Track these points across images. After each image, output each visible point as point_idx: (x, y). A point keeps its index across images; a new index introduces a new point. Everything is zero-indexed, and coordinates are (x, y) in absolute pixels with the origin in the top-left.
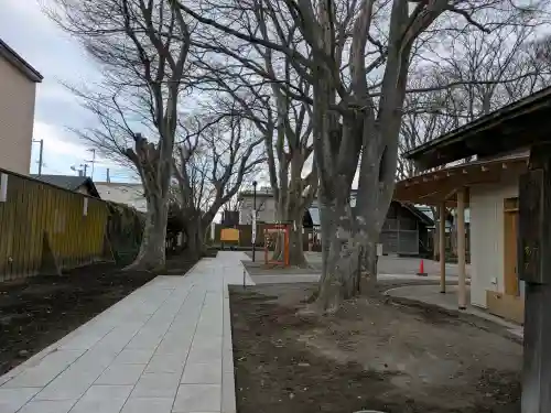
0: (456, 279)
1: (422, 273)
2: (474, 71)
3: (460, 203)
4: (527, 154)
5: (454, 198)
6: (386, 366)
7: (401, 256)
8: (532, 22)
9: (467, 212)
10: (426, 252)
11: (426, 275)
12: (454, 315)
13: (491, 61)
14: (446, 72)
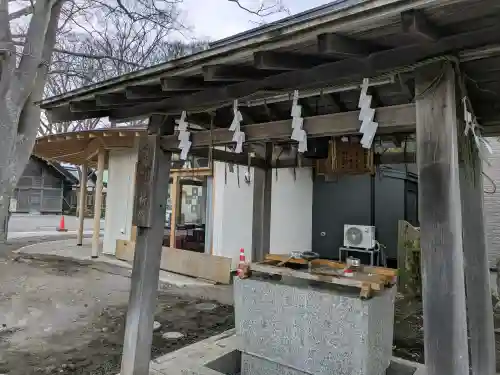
0: (91, 232)
1: (62, 229)
2: (122, 52)
3: (100, 163)
4: (146, 121)
5: (95, 159)
6: (4, 325)
7: (43, 213)
8: (168, 25)
9: (106, 172)
10: (69, 209)
11: (66, 231)
12: (85, 264)
13: (137, 47)
14: (98, 44)
